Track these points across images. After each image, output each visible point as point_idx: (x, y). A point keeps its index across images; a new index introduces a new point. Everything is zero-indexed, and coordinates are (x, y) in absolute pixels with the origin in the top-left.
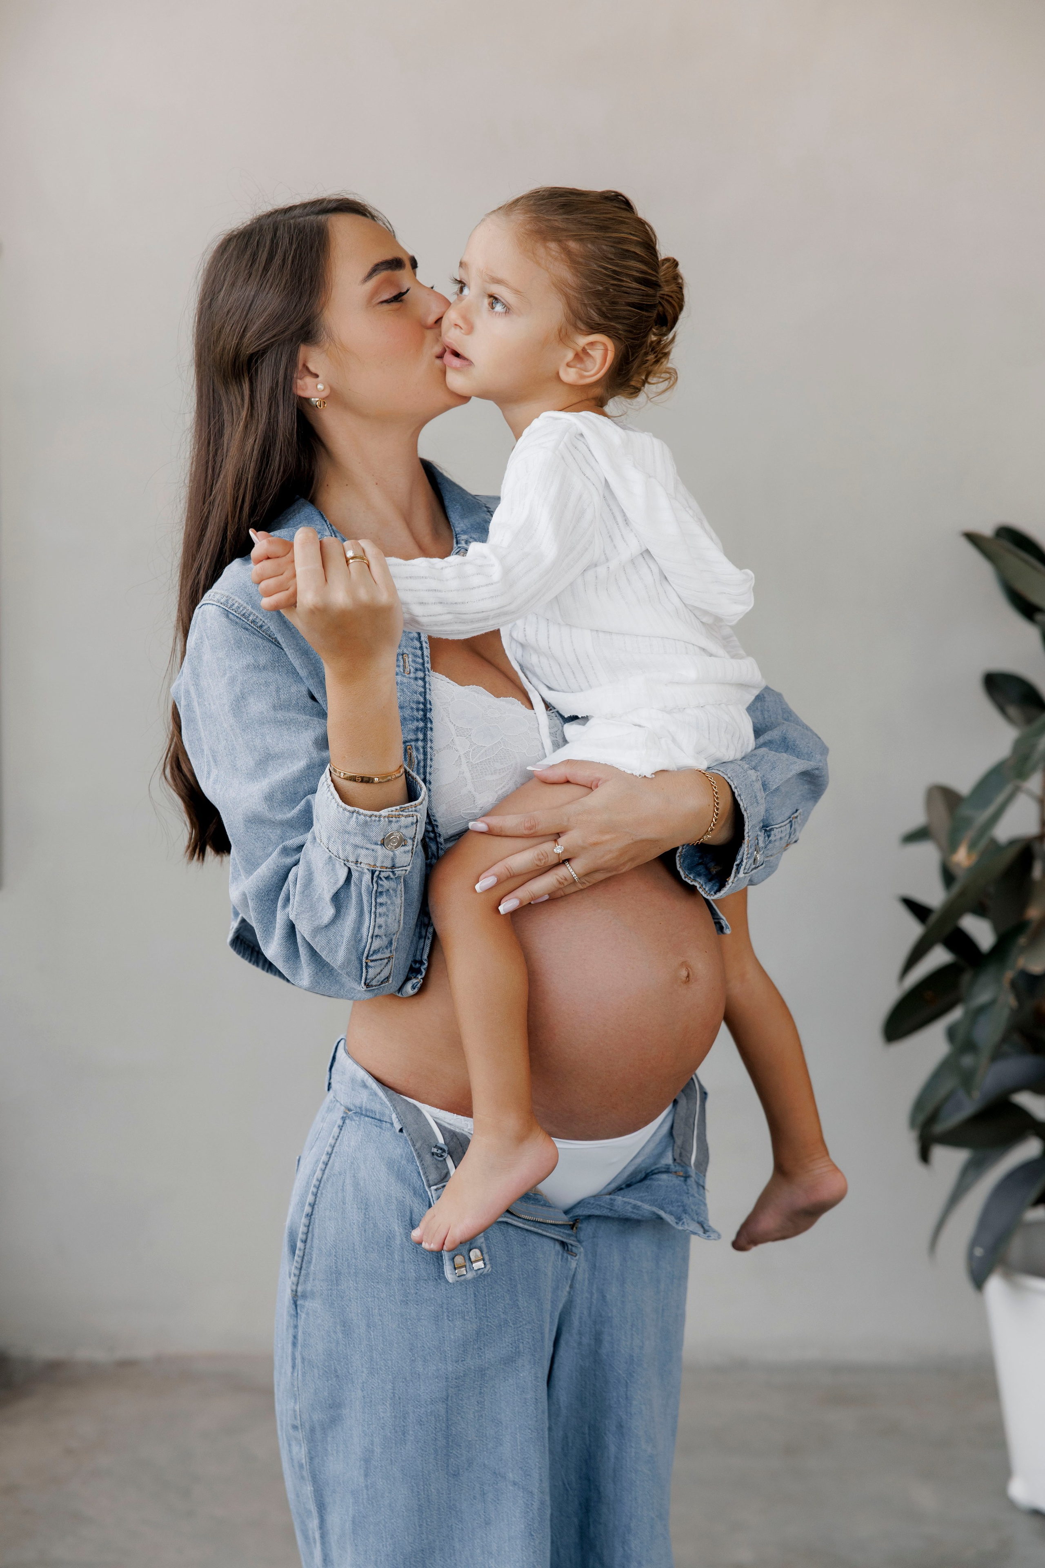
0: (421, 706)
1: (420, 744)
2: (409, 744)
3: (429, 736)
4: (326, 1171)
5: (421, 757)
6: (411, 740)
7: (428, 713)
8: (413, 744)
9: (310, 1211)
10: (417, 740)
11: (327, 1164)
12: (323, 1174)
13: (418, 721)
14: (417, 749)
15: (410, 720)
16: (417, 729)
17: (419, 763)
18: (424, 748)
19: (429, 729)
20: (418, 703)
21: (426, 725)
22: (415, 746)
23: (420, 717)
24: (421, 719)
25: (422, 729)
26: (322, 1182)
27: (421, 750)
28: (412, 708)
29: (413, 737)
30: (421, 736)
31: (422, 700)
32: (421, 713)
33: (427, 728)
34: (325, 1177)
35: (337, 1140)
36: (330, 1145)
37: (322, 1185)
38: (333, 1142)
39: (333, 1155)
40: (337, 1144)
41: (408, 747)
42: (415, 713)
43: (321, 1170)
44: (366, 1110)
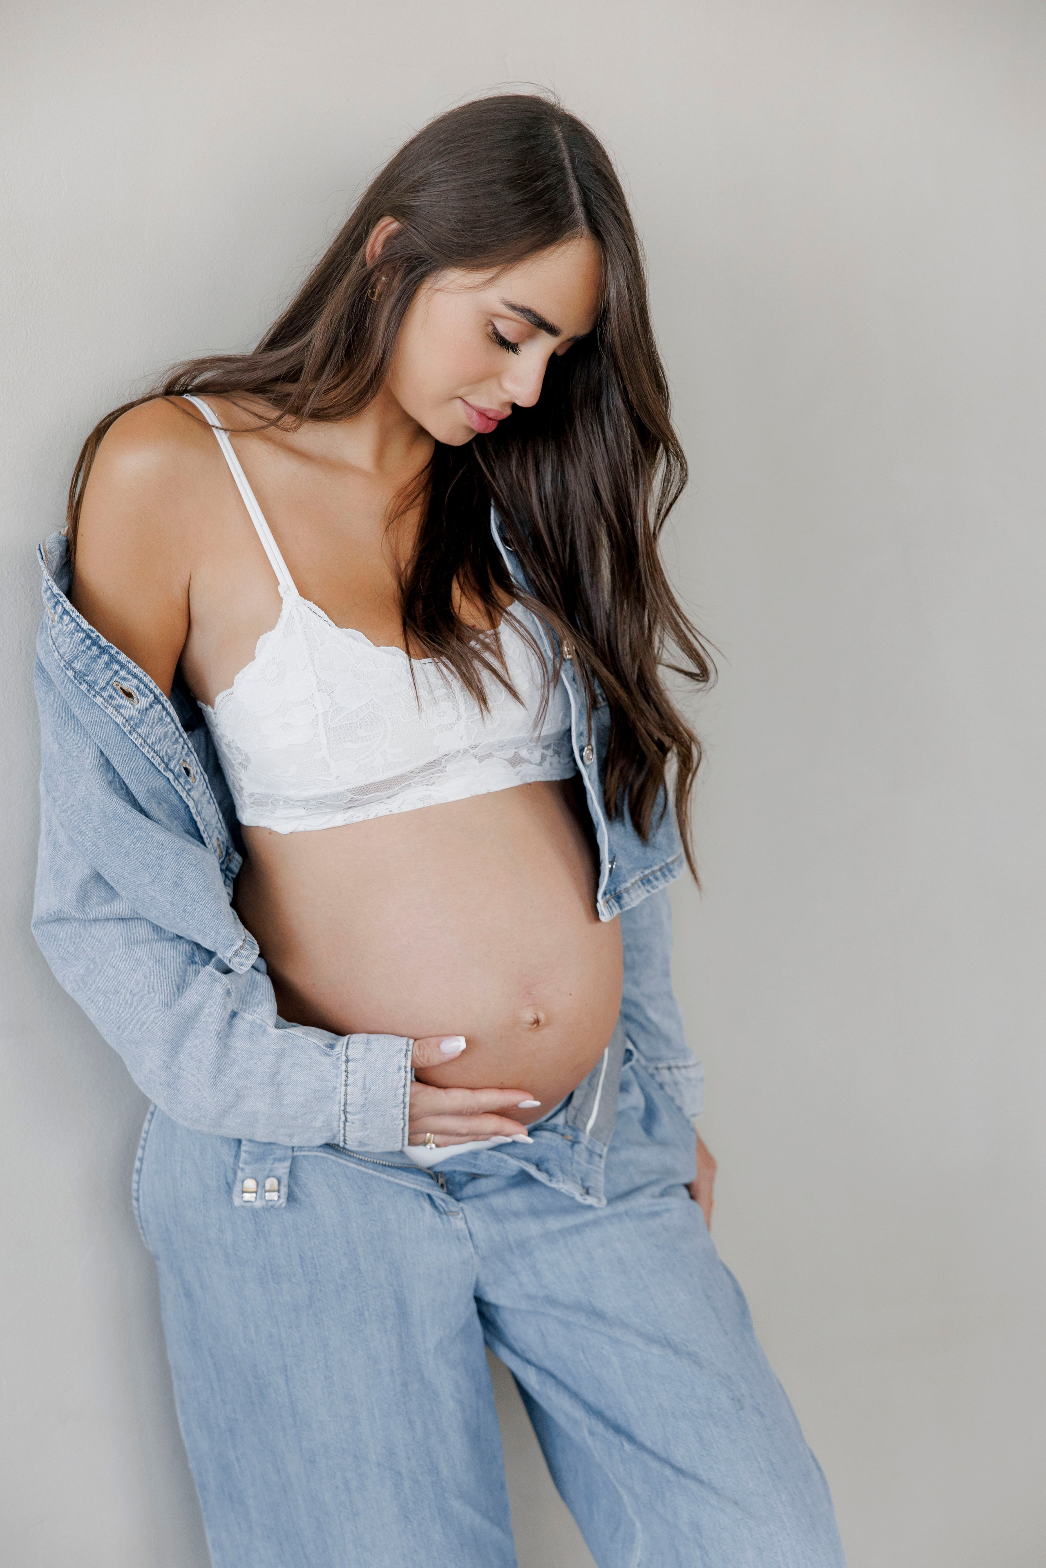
0: (88, 642)
1: (123, 673)
2: (112, 682)
3: (122, 660)
5: (136, 681)
6: (112, 678)
7: (100, 643)
8: (116, 678)
10: (116, 672)
13: (99, 657)
14: (124, 679)
15: (93, 662)
16: (106, 664)
17: (137, 688)
18: (129, 673)
19: (116, 655)
20: (83, 641)
21: (109, 653)
22: (119, 678)
23: (97, 653)
24: (101, 653)
25: (110, 660)
27: (129, 677)
28: (84, 652)
29: (111, 673)
30: (116, 667)
31: (82, 635)
32: (95, 648)
33: (113, 655)
41: (114, 685)
42: (90, 653)
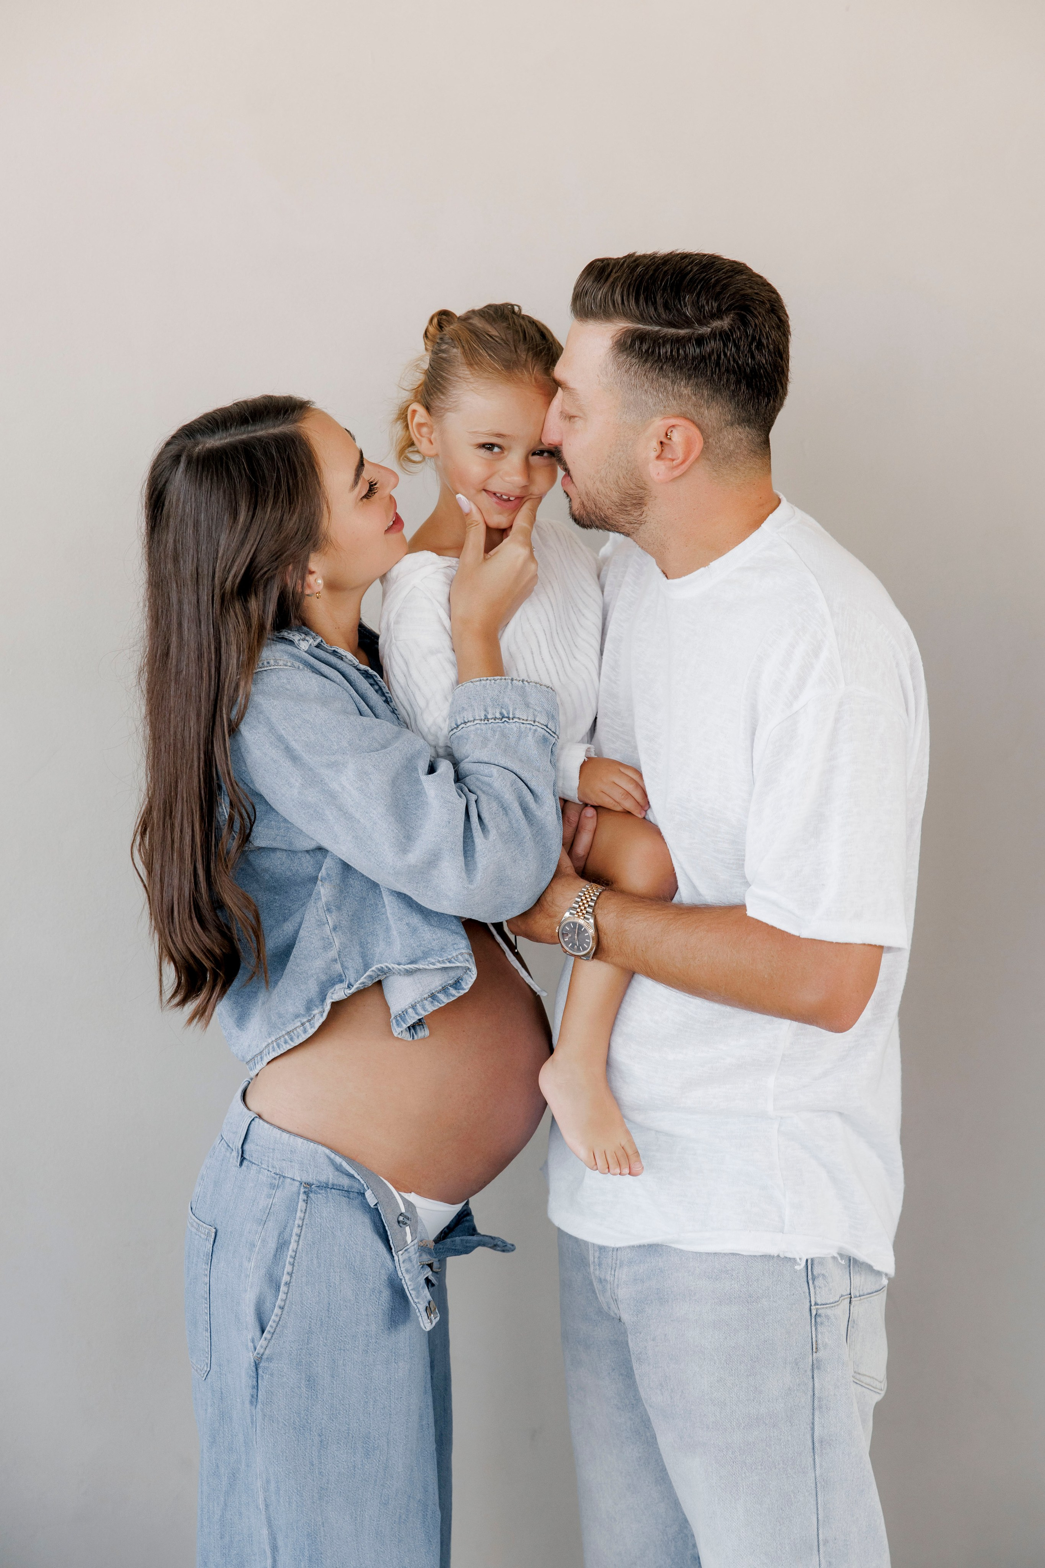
4: (300, 1242)
9: (289, 1279)
11: (300, 1236)
12: (298, 1245)
26: (298, 1252)
34: (300, 1247)
35: (305, 1213)
36: (300, 1218)
37: (297, 1255)
38: (302, 1215)
39: (304, 1227)
40: (307, 1217)
43: (296, 1241)
44: (333, 1185)
